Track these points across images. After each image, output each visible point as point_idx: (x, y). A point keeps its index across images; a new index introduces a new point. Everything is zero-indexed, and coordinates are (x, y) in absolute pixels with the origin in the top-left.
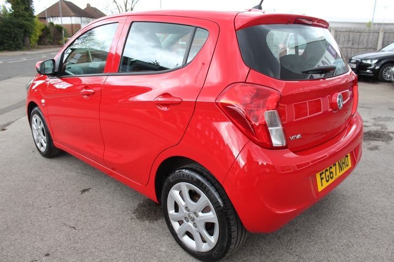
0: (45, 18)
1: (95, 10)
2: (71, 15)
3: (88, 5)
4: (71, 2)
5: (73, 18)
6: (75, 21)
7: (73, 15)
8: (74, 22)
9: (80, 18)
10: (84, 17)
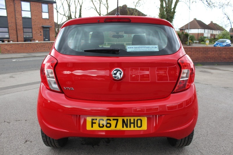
0: (183, 30)
1: (215, 24)
2: (199, 28)
3: (212, 22)
4: (200, 21)
5: (200, 30)
6: (201, 31)
7: (200, 28)
8: (199, 32)
9: (204, 30)
10: (207, 29)
